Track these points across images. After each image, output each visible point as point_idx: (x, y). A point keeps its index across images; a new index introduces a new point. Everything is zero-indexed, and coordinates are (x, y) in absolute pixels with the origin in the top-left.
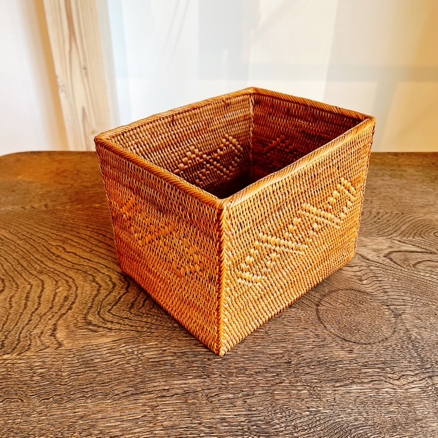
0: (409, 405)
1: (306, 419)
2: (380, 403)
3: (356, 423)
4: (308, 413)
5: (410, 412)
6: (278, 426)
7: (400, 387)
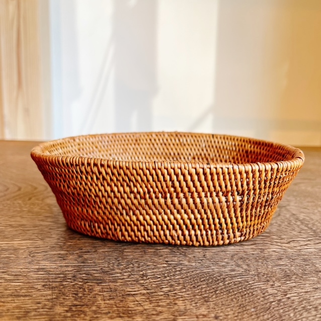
0: (305, 260)
1: (161, 269)
2: (265, 259)
3: (233, 273)
4: (165, 265)
5: (306, 265)
6: (119, 275)
7: (291, 248)
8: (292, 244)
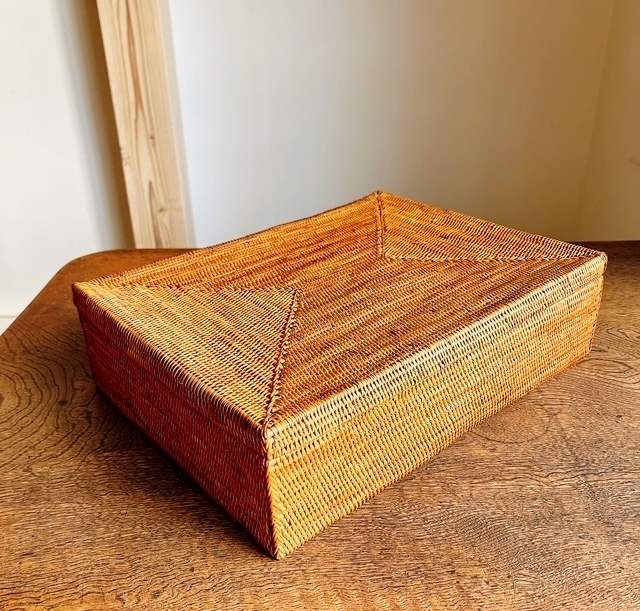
1: (437, 512)
3: (494, 516)
4: (440, 507)
5: (557, 507)
6: (406, 519)
7: (547, 484)
8: (550, 478)
